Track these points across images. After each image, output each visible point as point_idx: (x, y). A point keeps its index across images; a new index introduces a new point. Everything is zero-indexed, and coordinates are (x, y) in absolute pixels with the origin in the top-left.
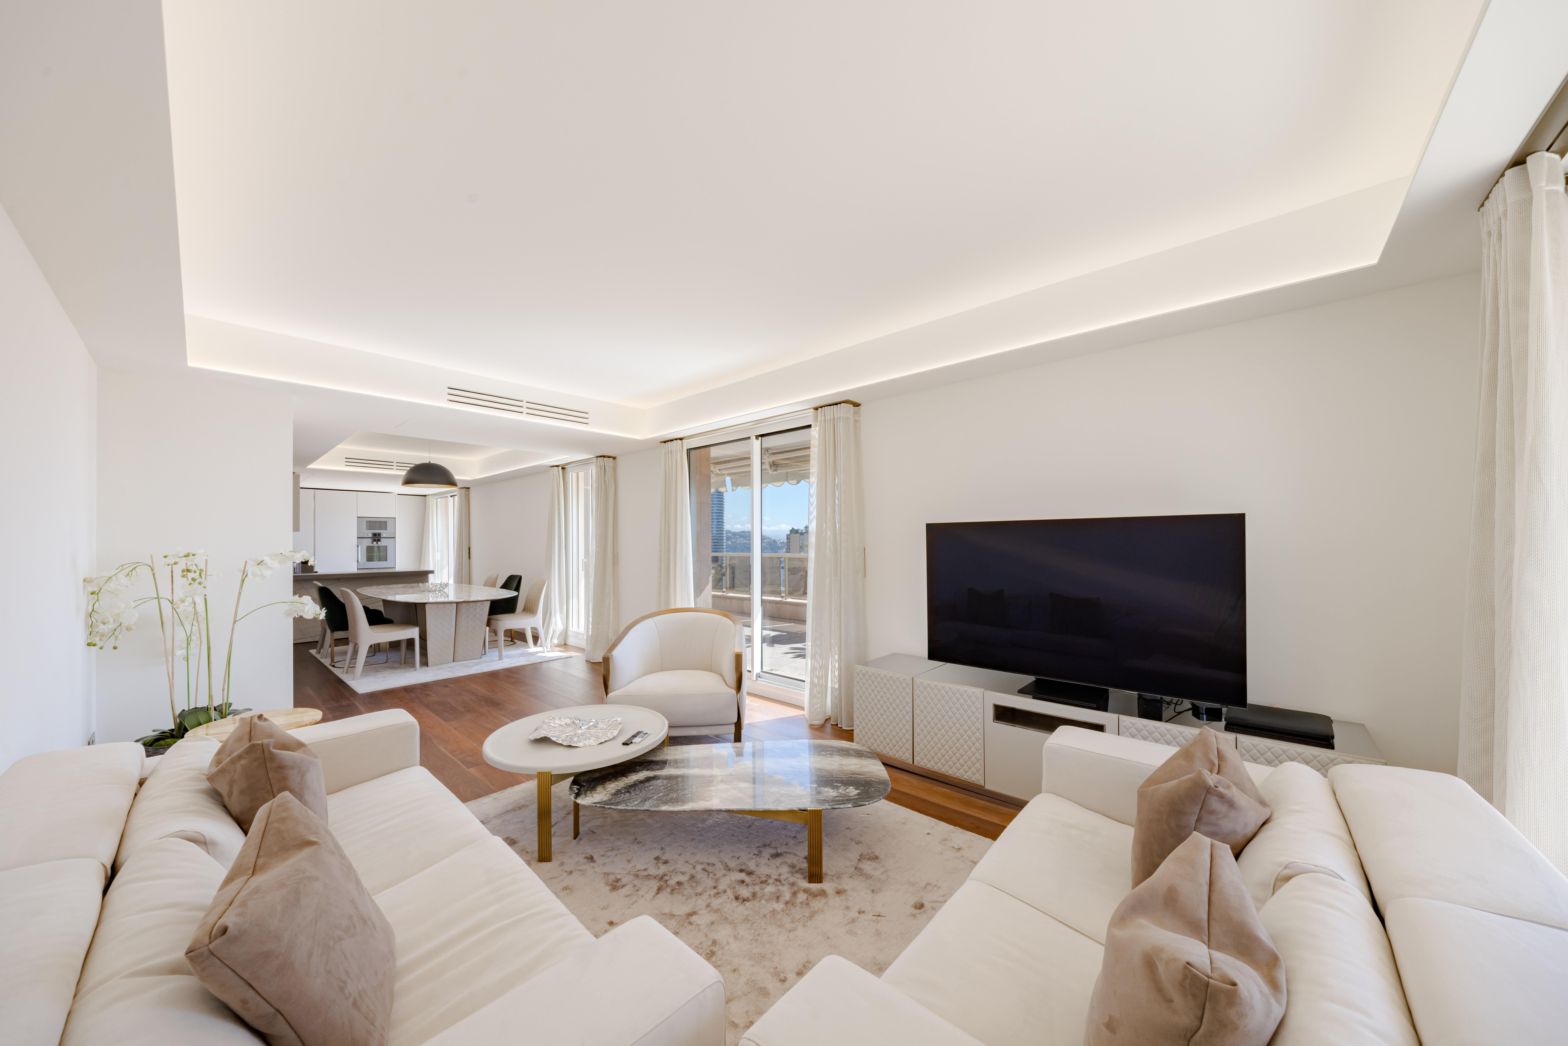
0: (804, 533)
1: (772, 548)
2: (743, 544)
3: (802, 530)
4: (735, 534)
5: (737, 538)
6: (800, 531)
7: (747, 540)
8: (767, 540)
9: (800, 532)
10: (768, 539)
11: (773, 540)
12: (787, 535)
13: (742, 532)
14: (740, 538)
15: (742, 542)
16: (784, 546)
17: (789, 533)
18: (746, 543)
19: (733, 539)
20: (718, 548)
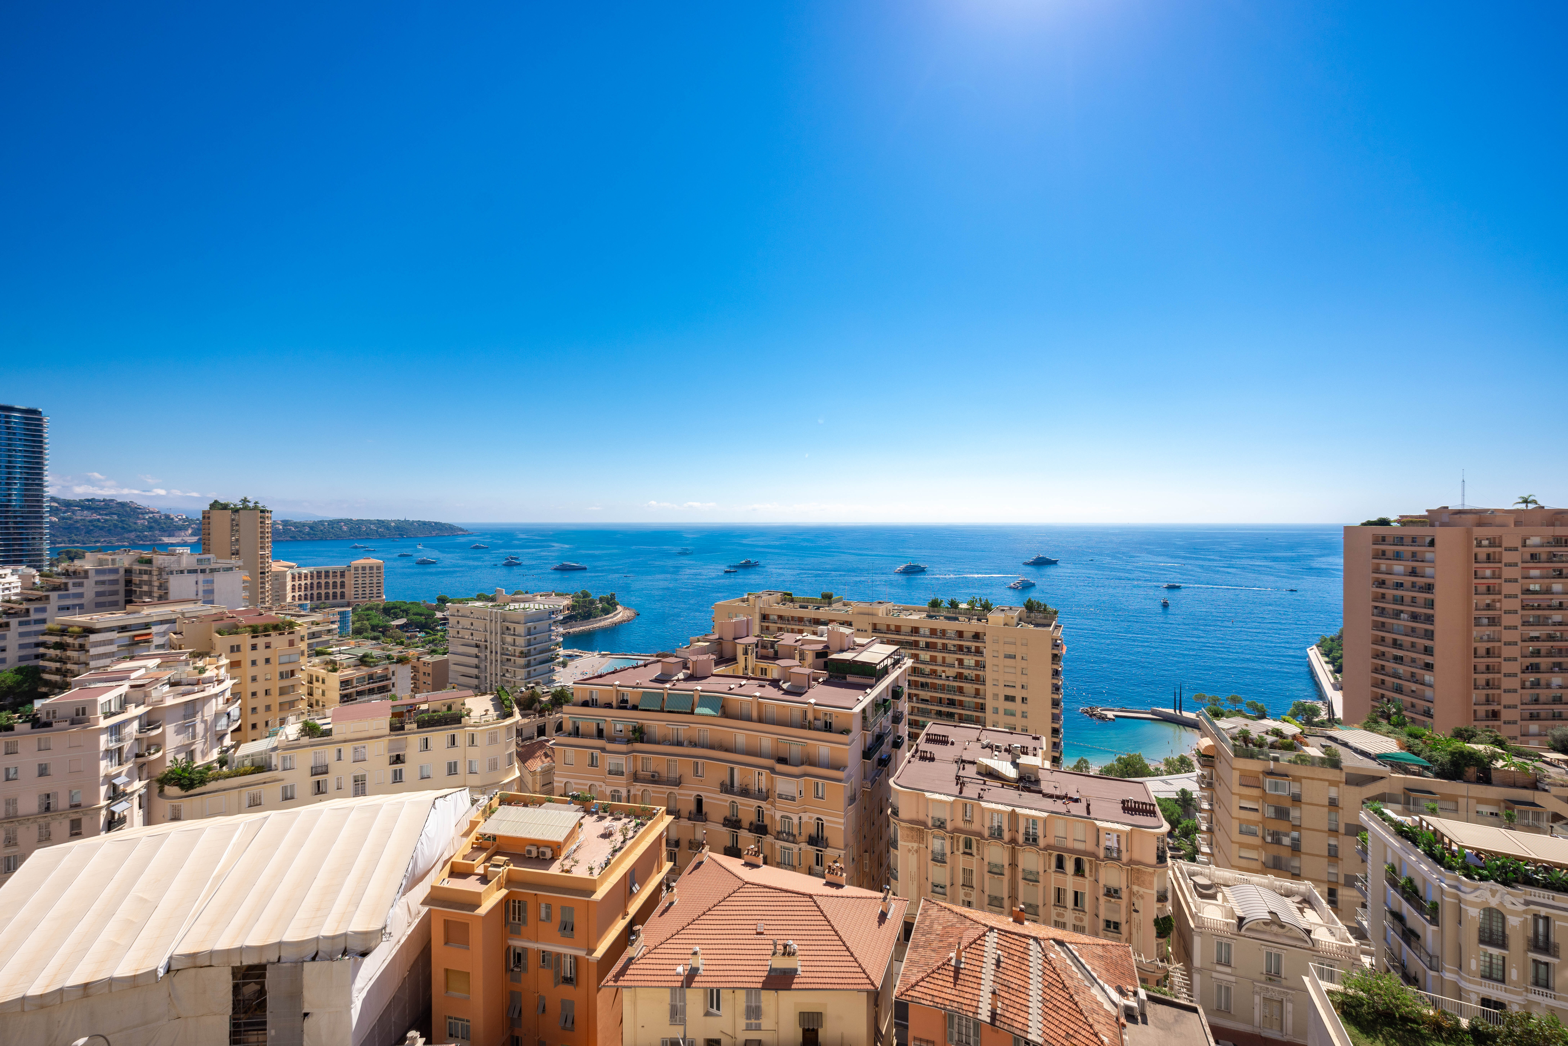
0: (241, 509)
1: (163, 528)
2: (90, 521)
3: (235, 505)
4: (68, 504)
5: (73, 512)
6: (232, 506)
7: (100, 515)
8: (151, 515)
9: (232, 509)
10: (152, 513)
11: (165, 515)
12: (204, 512)
13: (88, 500)
14: (82, 510)
15: (88, 518)
16: (189, 526)
17: (207, 508)
18: (98, 520)
19: (64, 513)
20: (26, 529)
